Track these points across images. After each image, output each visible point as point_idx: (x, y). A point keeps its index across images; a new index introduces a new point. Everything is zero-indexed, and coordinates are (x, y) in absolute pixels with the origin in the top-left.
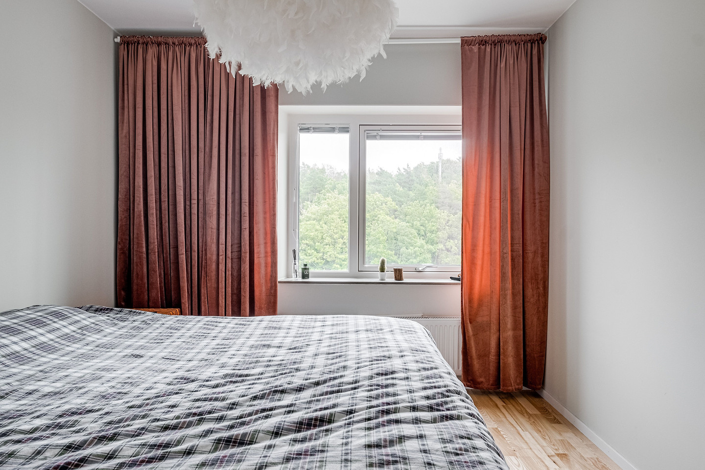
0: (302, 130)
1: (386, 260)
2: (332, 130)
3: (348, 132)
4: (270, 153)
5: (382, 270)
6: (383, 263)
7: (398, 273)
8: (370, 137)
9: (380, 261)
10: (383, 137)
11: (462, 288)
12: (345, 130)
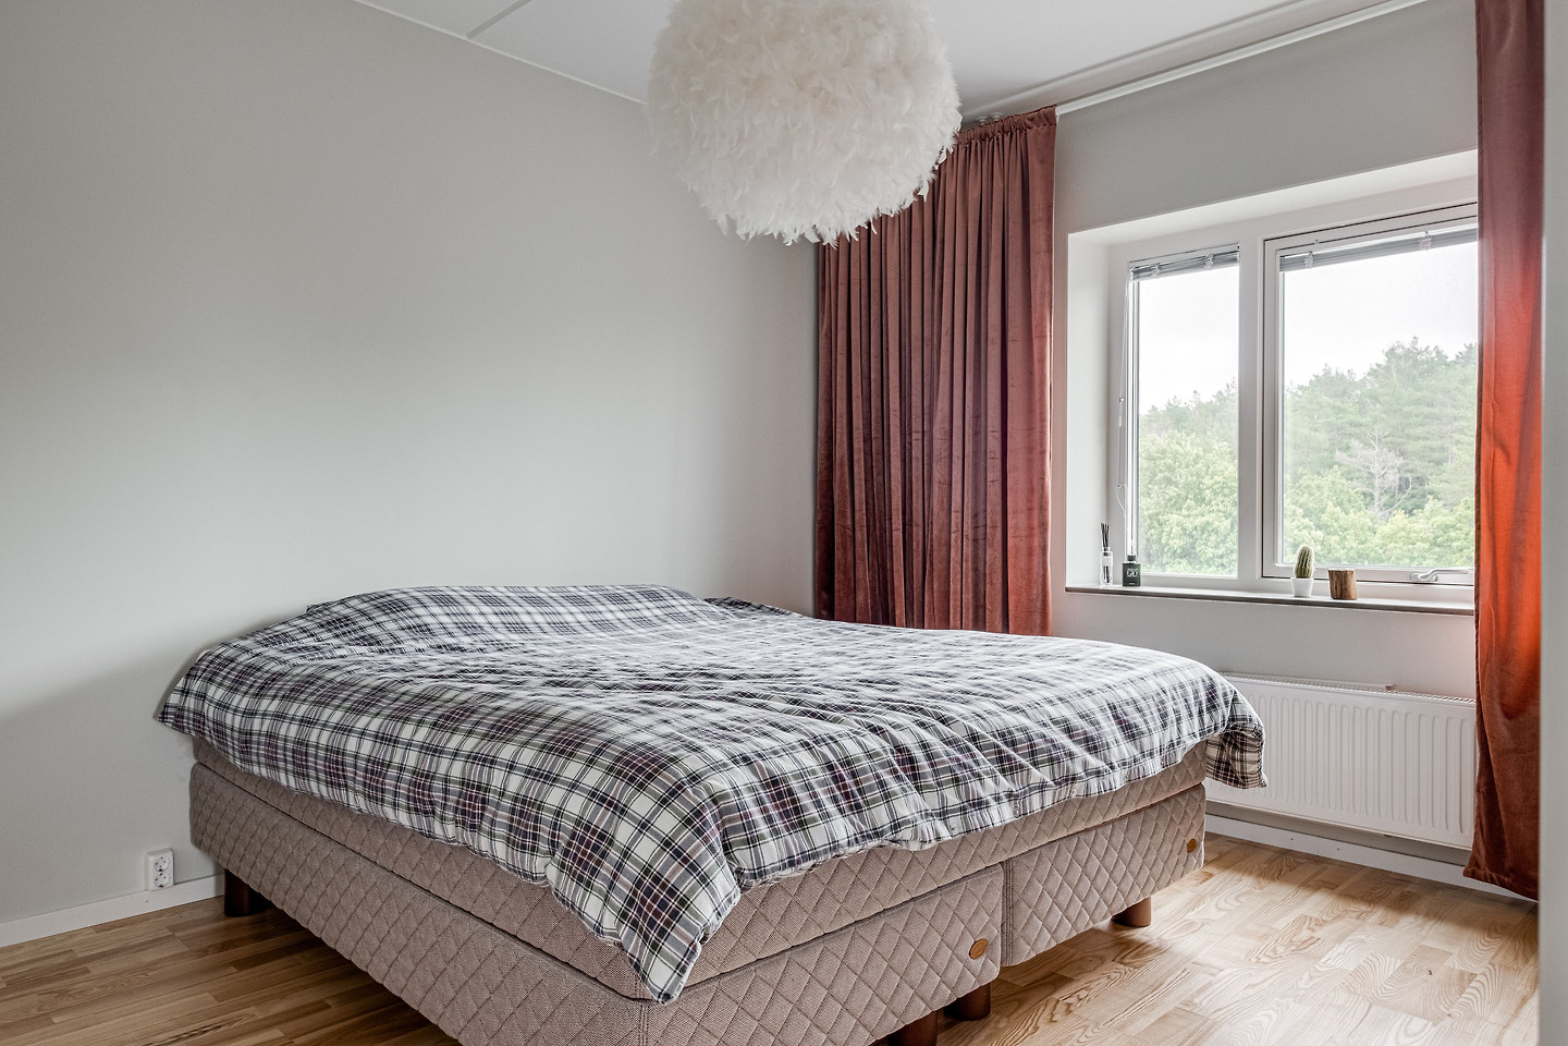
0: (1137, 272)
1: (1314, 549)
2: (1199, 263)
3: (1235, 260)
4: (1035, 333)
5: (1302, 571)
6: (1304, 557)
7: (1340, 582)
8: (1286, 264)
9: (1298, 552)
10: (1319, 260)
11: (1477, 621)
12: (1224, 258)
